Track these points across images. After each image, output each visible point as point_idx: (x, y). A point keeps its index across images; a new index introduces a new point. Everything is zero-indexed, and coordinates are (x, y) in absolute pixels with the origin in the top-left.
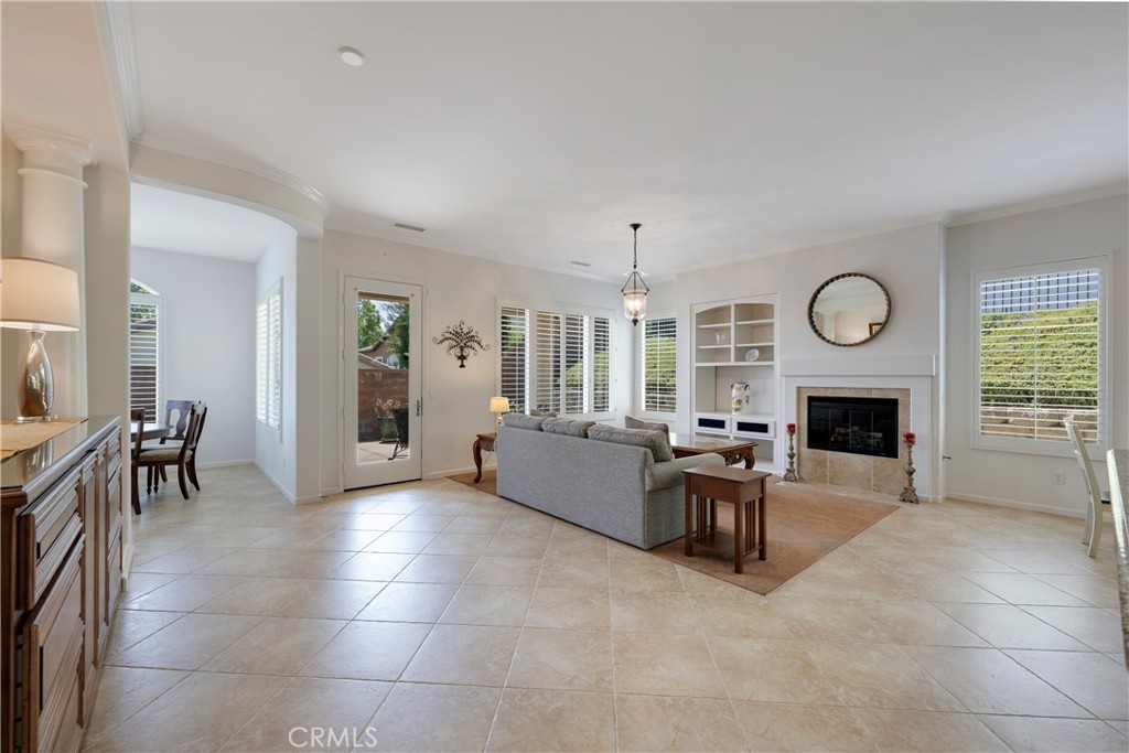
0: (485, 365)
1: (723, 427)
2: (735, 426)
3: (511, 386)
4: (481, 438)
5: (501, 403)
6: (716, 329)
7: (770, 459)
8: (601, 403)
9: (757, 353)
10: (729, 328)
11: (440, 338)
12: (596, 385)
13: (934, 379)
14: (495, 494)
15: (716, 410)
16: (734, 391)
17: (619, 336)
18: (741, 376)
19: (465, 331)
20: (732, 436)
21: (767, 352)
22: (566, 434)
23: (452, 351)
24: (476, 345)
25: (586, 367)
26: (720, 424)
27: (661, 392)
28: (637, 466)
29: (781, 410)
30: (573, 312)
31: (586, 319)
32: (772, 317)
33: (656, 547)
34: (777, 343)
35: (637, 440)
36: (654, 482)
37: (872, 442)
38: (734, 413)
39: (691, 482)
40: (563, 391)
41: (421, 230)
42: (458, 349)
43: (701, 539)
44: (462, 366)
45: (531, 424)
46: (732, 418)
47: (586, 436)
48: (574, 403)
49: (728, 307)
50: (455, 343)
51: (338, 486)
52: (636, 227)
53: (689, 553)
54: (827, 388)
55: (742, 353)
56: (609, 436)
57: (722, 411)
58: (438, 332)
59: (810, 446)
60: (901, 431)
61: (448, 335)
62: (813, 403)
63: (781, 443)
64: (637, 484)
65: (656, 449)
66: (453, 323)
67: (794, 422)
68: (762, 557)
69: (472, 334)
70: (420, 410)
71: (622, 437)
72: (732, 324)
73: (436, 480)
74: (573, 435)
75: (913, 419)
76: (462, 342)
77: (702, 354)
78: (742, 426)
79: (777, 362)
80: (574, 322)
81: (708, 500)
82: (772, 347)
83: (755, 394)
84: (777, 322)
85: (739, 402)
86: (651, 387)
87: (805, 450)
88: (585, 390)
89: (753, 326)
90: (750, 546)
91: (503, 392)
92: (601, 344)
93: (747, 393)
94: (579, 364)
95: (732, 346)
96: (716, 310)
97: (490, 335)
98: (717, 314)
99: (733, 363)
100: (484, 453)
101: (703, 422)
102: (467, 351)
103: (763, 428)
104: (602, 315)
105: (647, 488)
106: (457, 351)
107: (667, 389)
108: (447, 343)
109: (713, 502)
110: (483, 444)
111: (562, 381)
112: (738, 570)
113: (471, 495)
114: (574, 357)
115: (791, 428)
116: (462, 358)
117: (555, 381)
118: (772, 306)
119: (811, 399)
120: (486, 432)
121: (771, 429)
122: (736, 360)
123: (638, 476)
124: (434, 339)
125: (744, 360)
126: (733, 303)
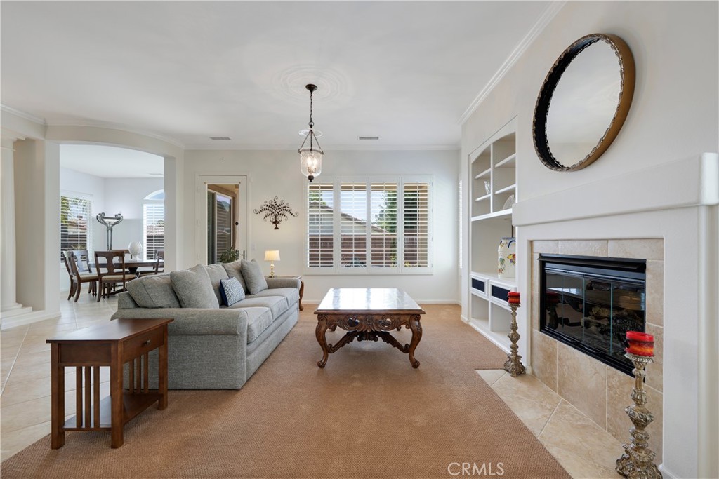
0: (295, 227)
2: (490, 289)
6: (486, 178)
10: (491, 173)
11: (259, 209)
16: (500, 248)
19: (278, 203)
23: (268, 218)
24: (287, 213)
26: (483, 287)
42: (273, 217)
44: (276, 228)
46: (489, 282)
49: (490, 149)
50: (270, 213)
52: (311, 88)
55: (502, 202)
58: (258, 205)
61: (265, 207)
62: (548, 265)
66: (269, 199)
69: (284, 205)
72: (491, 169)
76: (276, 212)
78: (495, 292)
87: (537, 332)
88: (398, 247)
95: (491, 194)
96: (485, 155)
97: (299, 205)
99: (491, 214)
101: (474, 283)
102: (278, 216)
106: (272, 218)
108: (264, 213)
116: (276, 222)
118: (515, 136)
122: (493, 211)
124: (256, 210)
125: (501, 209)
126: (491, 142)
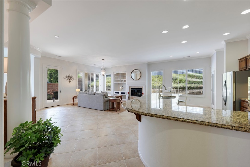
0: (74, 83)
2: (120, 93)
3: (80, 86)
4: (74, 96)
5: (78, 90)
6: (118, 77)
7: (125, 98)
8: (98, 90)
9: (124, 81)
10: (119, 77)
11: (65, 78)
12: (97, 86)
13: (146, 85)
14: (77, 106)
15: (118, 91)
16: (120, 87)
17: (101, 77)
18: (122, 85)
19: (70, 76)
20: (120, 94)
21: (125, 81)
22: (91, 94)
24: (72, 79)
25: (95, 83)
26: (118, 93)
27: (109, 87)
28: (102, 98)
29: (127, 90)
30: (92, 73)
31: (95, 74)
32: (126, 75)
33: (105, 110)
34: (126, 79)
35: (102, 95)
36: (105, 100)
37: (139, 95)
38: (120, 91)
39: (110, 100)
40: (90, 88)
41: (62, 57)
43: (112, 108)
44: (70, 83)
45: (85, 93)
46: (120, 92)
47: (94, 95)
48: (92, 90)
49: (119, 73)
50: (68, 79)
51: (43, 107)
52: (103, 60)
53: (110, 110)
54: (133, 87)
55: (122, 81)
56: (98, 94)
57: (119, 91)
58: (65, 76)
59: (131, 96)
60: (142, 93)
61: (67, 77)
63: (127, 95)
64: (102, 101)
65: (105, 96)
66: (68, 75)
67: (129, 92)
68: (120, 110)
69: (72, 77)
70: (61, 91)
71: (100, 94)
72: (120, 76)
73: (64, 105)
74: (92, 95)
75: (143, 91)
76: (70, 78)
77: (115, 81)
78: (122, 93)
79: (126, 83)
80: (92, 75)
81: (113, 103)
82: (126, 80)
83: (124, 88)
84: (126, 76)
85: (121, 89)
86: (107, 87)
87: (130, 96)
88: (94, 87)
89: (124, 76)
90: (118, 108)
91: (78, 88)
92: (98, 79)
93: (122, 87)
94: (93, 83)
95: (120, 80)
96: (118, 73)
97: (75, 77)
98: (118, 74)
99: (120, 83)
100: (75, 99)
101: (116, 93)
102: (70, 80)
103: (124, 93)
104: (98, 73)
105: (104, 102)
107: (110, 87)
108: (66, 78)
109: (114, 103)
110: (74, 98)
111: (90, 86)
112: (116, 112)
113: (72, 107)
114: (92, 81)
115: (128, 93)
116: (70, 81)
117: (88, 86)
118: (126, 73)
119: (131, 88)
120: (75, 95)
121: (126, 93)
122: (121, 82)
123: (102, 100)
124: (64, 78)
125: (122, 82)
126: (120, 73)
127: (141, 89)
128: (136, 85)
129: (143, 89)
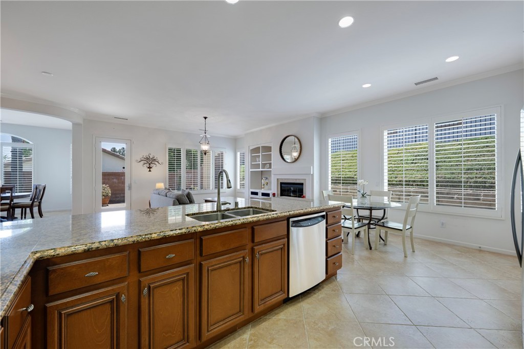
0: (161, 170)
1: (257, 195)
2: (261, 194)
5: (160, 185)
6: (257, 156)
10: (260, 156)
11: (139, 160)
16: (263, 181)
18: (265, 175)
19: (151, 157)
20: (259, 197)
21: (270, 165)
23: (145, 165)
24: (156, 163)
29: (273, 188)
31: (211, 152)
32: (271, 151)
34: (272, 162)
38: (261, 189)
40: (199, 181)
41: (126, 119)
42: (148, 165)
44: (150, 171)
46: (260, 191)
48: (205, 185)
50: (146, 162)
52: (205, 118)
54: (285, 179)
55: (264, 166)
58: (139, 158)
61: (143, 159)
62: (282, 185)
66: (145, 154)
67: (275, 192)
69: (155, 158)
70: (130, 188)
72: (260, 154)
76: (150, 162)
77: (252, 166)
78: (263, 194)
79: (273, 169)
83: (270, 181)
84: (272, 153)
85: (264, 185)
88: (211, 179)
89: (268, 155)
91: (169, 181)
93: (267, 181)
95: (261, 163)
96: (257, 148)
97: (164, 159)
98: (256, 150)
99: (261, 170)
101: (252, 193)
103: (268, 195)
104: (219, 150)
108: (142, 162)
111: (199, 177)
115: (274, 194)
116: (150, 168)
117: (194, 177)
118: (271, 147)
119: (281, 183)
122: (262, 168)
124: (137, 161)
125: (264, 168)
126: (260, 146)
127: (302, 184)
128: (291, 174)
129: (306, 186)
